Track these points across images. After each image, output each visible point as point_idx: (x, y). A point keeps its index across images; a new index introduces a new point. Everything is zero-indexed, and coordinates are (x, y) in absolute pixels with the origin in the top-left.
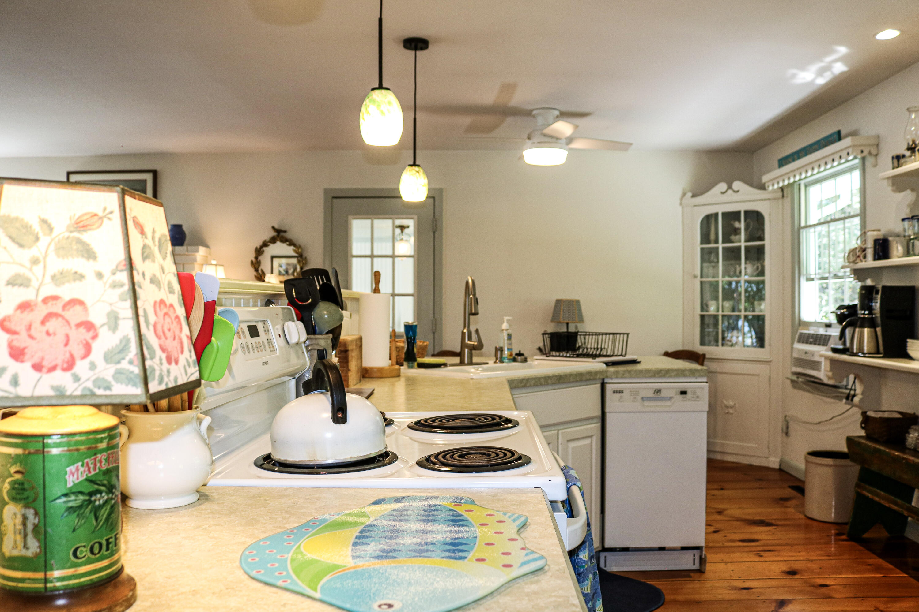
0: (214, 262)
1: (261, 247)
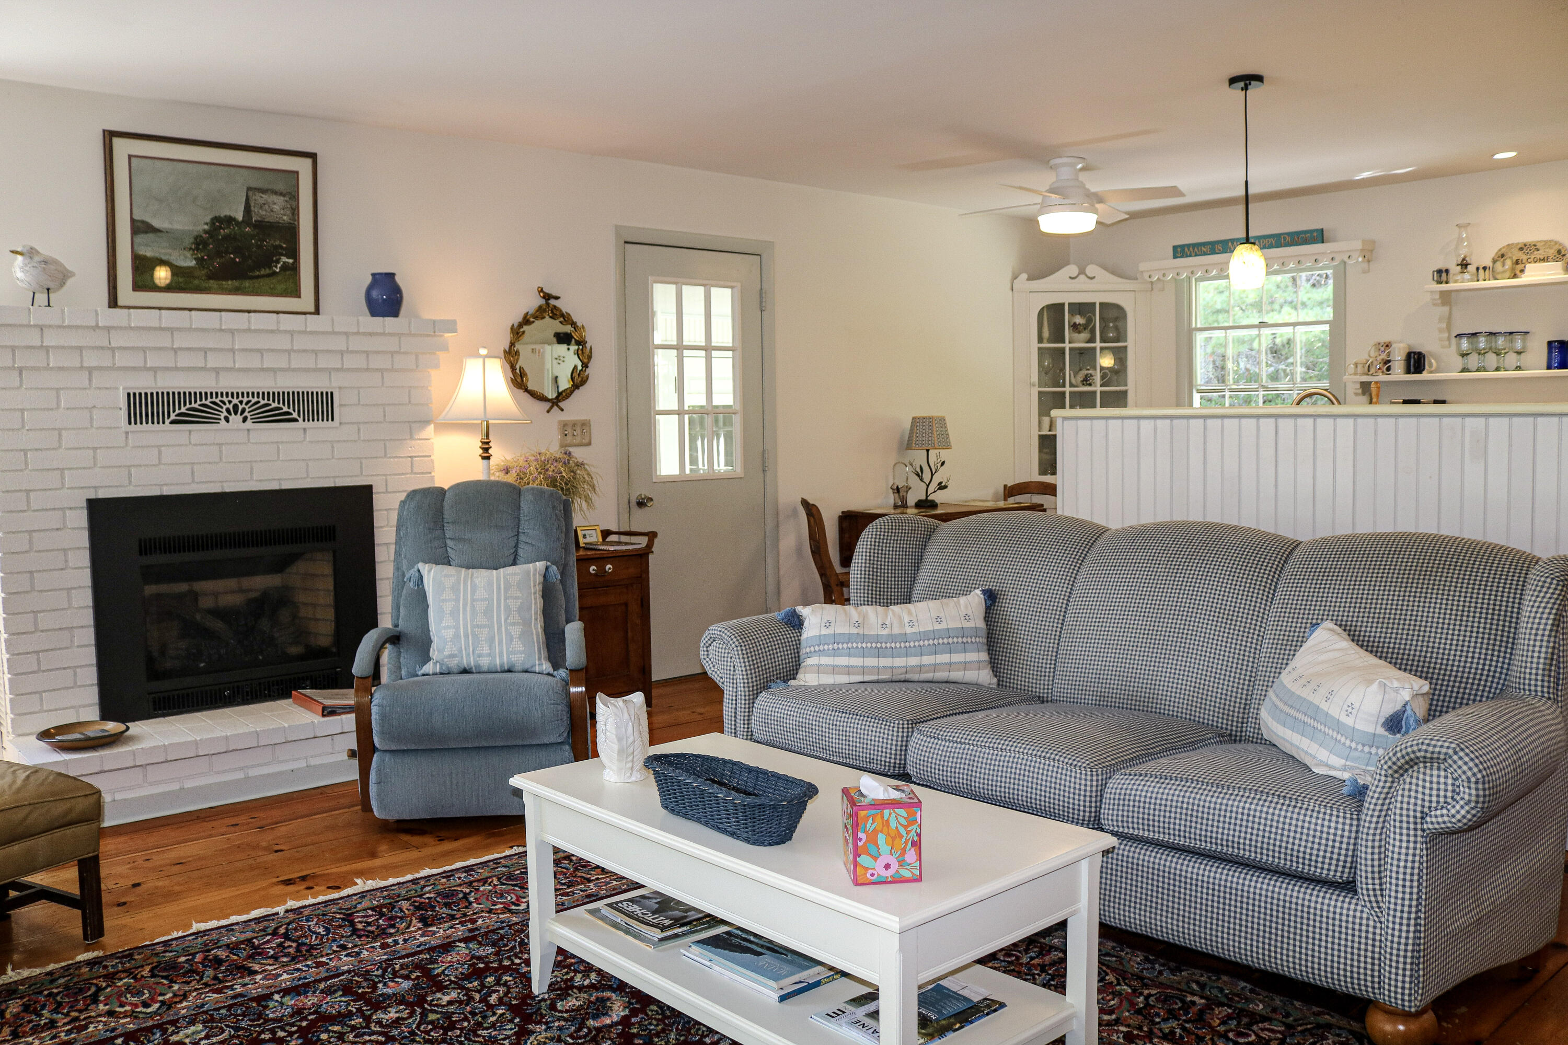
0: (483, 352)
1: (521, 325)
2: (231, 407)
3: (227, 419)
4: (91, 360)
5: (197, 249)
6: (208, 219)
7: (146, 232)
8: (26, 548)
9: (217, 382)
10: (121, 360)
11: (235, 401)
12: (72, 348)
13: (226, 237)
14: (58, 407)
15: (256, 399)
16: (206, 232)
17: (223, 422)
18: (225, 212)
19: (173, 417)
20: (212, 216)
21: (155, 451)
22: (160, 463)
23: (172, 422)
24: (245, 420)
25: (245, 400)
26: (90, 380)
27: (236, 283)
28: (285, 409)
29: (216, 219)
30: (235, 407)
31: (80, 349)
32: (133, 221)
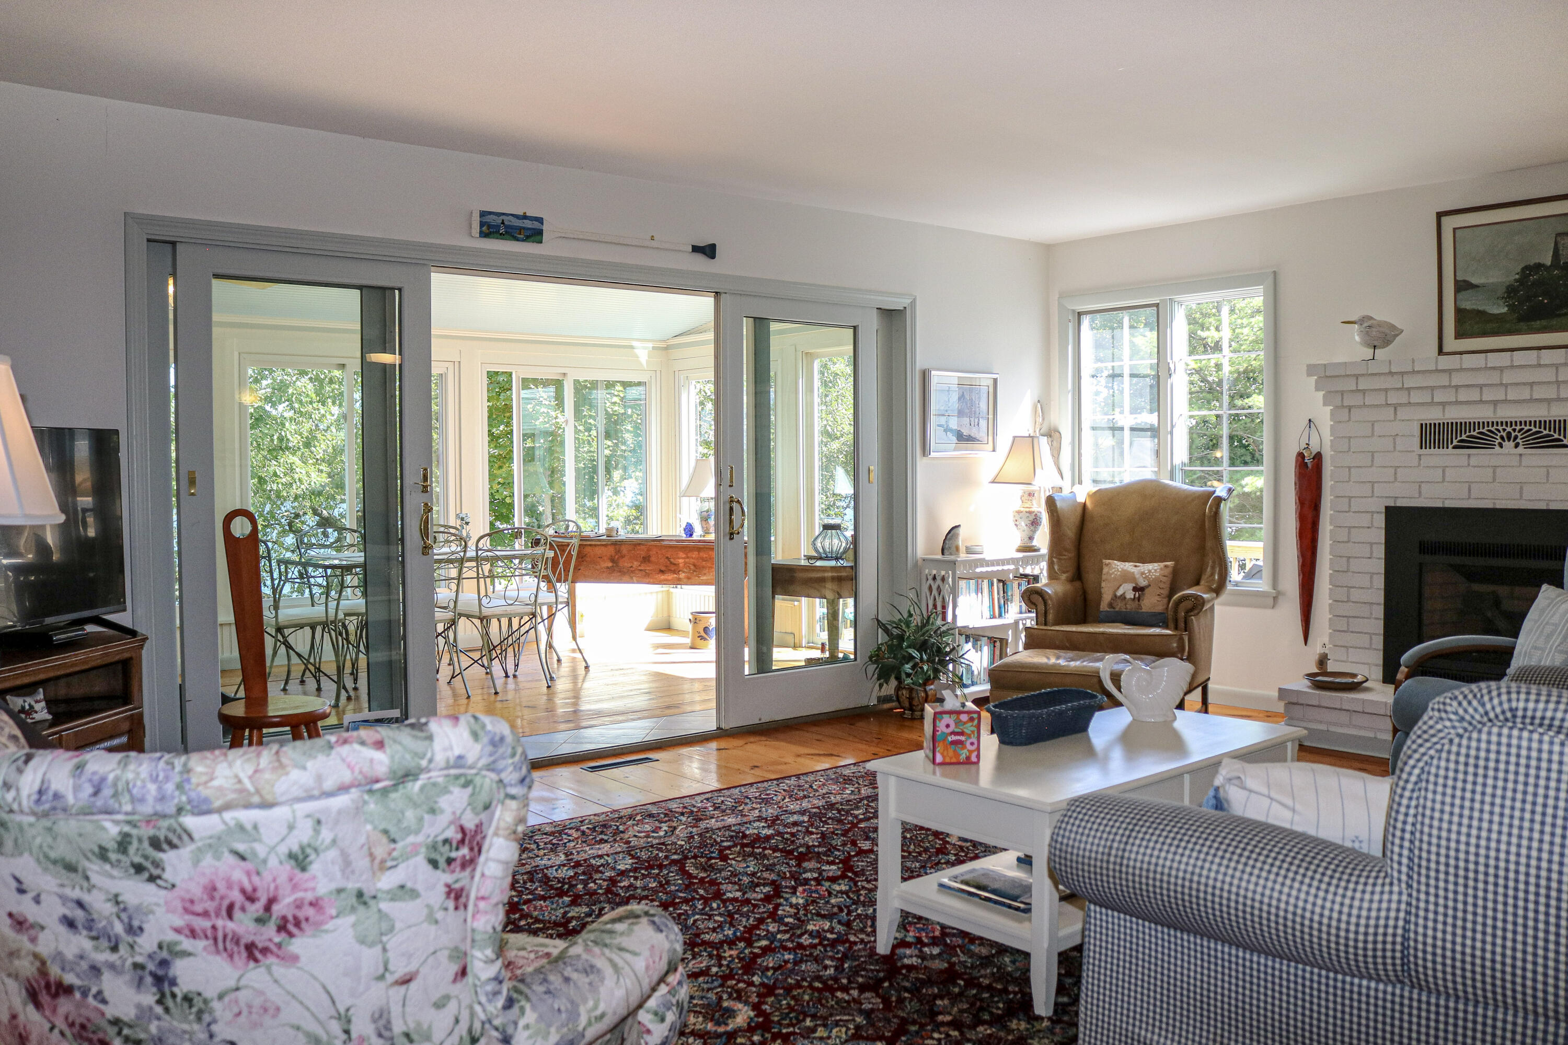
2: (1504, 434)
3: (1501, 445)
4: (1393, 398)
5: (1509, 297)
6: (1519, 269)
7: (1466, 289)
8: (1346, 539)
9: (1495, 412)
10: (1416, 397)
11: (1509, 429)
12: (1380, 390)
13: (1533, 284)
14: (1373, 435)
15: (1528, 427)
16: (1516, 281)
17: (1497, 448)
18: (1533, 261)
19: (1455, 442)
20: (1523, 265)
21: (1440, 471)
22: (1444, 481)
23: (1454, 447)
24: (1517, 446)
25: (1518, 428)
26: (1395, 413)
27: (1544, 322)
28: (1556, 436)
29: (1526, 268)
30: (1509, 434)
31: (1386, 390)
32: (1456, 281)
